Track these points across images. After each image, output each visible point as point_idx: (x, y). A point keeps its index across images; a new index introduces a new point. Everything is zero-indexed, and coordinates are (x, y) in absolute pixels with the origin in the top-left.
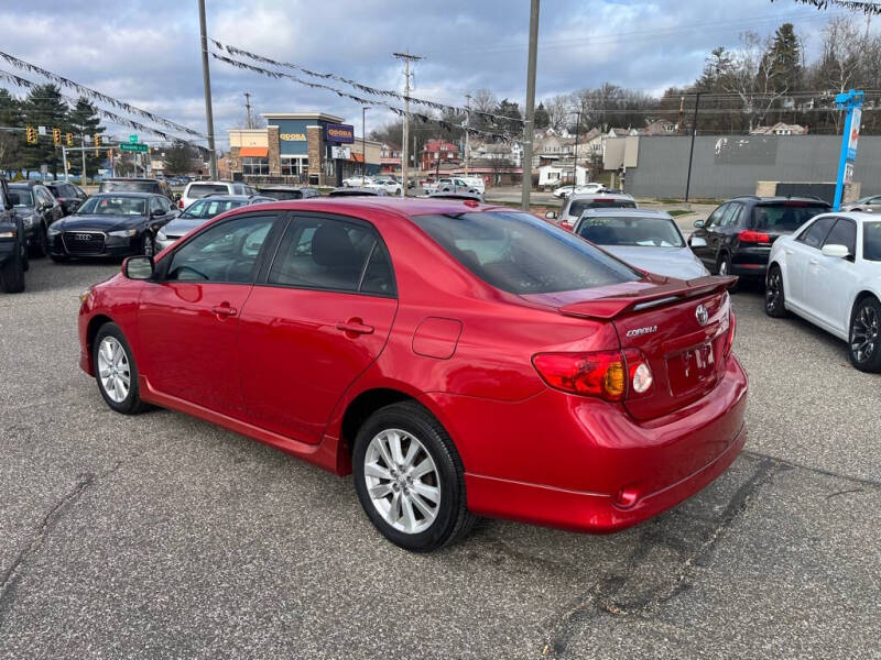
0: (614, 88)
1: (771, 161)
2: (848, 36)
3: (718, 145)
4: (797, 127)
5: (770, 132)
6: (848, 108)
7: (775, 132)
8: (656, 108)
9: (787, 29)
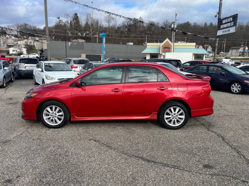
0: (27, 24)
1: (83, 49)
2: (91, 18)
3: (69, 44)
4: (83, 40)
5: (77, 41)
6: (103, 37)
7: (78, 41)
8: (42, 32)
9: (76, 14)
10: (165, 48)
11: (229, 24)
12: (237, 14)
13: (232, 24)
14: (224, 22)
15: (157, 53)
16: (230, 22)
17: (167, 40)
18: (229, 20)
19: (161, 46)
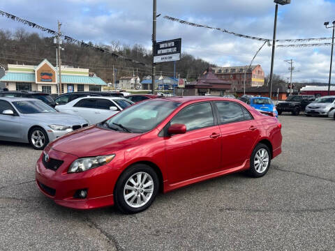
10: (42, 74)
11: (170, 50)
12: (180, 39)
13: (175, 49)
14: (162, 46)
15: (29, 81)
16: (172, 47)
17: (45, 61)
18: (169, 44)
19: (36, 70)
